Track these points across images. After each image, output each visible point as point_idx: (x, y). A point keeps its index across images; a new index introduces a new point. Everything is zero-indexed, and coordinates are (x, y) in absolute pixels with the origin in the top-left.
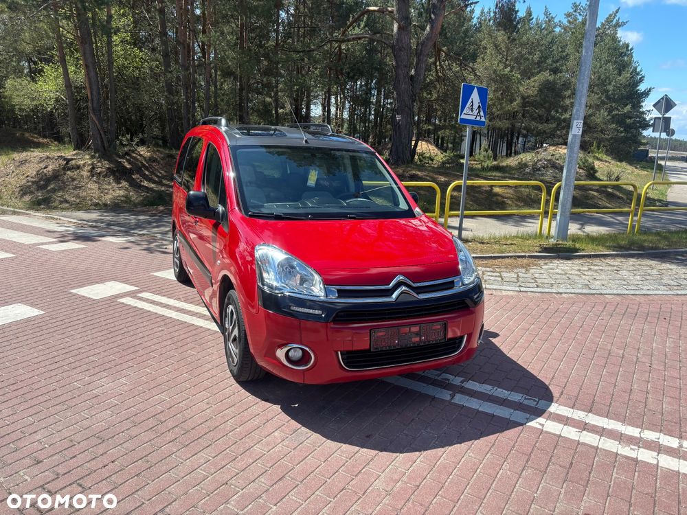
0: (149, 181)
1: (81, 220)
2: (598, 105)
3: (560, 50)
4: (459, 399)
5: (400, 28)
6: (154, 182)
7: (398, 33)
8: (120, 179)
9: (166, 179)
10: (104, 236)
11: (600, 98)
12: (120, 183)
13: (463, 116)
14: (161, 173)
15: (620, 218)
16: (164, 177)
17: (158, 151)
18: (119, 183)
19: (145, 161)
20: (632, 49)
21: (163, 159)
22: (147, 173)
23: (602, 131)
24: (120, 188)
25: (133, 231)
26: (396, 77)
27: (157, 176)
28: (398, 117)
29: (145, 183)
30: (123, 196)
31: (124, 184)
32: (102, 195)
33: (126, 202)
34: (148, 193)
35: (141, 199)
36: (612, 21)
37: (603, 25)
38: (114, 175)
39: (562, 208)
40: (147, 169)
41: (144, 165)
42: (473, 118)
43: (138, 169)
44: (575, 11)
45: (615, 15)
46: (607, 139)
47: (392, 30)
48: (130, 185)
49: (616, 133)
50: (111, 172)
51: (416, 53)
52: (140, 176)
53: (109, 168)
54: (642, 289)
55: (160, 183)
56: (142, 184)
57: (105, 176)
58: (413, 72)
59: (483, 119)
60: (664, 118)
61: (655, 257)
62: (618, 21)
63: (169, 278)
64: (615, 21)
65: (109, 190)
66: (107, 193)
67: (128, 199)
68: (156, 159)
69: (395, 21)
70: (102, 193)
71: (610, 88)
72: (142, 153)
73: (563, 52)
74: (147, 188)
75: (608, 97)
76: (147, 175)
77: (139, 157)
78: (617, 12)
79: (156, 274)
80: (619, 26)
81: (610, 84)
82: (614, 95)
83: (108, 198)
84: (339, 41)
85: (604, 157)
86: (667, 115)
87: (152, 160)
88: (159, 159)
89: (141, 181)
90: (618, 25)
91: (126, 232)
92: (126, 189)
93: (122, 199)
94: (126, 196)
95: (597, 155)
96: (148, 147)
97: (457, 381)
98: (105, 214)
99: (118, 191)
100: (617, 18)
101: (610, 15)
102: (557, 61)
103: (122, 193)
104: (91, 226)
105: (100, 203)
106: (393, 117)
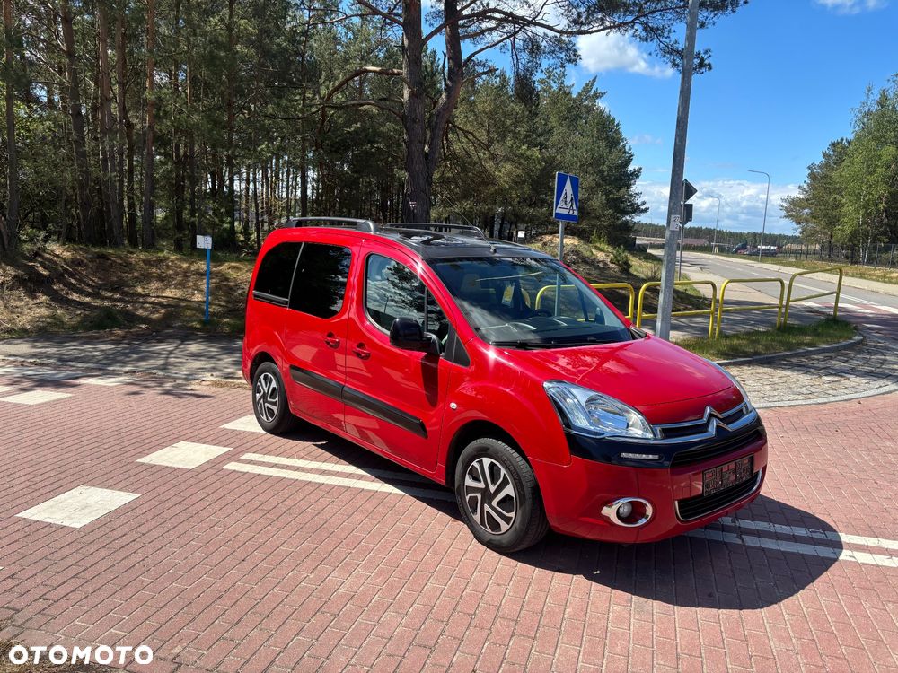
0: (81, 294)
1: (10, 356)
2: (593, 188)
3: (544, 122)
4: (750, 541)
5: (412, 95)
6: (88, 295)
7: (410, 101)
8: (35, 291)
9: (106, 290)
10: (77, 378)
11: (595, 180)
12: (36, 298)
13: (559, 211)
14: (93, 281)
15: (682, 320)
16: (100, 287)
17: (80, 249)
18: (34, 297)
19: (66, 264)
20: (618, 125)
21: (91, 260)
22: (73, 281)
23: (598, 218)
24: (39, 305)
25: (111, 368)
26: (409, 154)
27: (89, 285)
28: (412, 205)
29: (75, 296)
30: (48, 317)
31: (42, 298)
32: (15, 316)
33: (56, 325)
34: (85, 310)
35: (79, 319)
36: (589, 91)
37: (580, 94)
38: (25, 287)
39: (663, 313)
40: (71, 275)
41: (66, 271)
42: (566, 212)
43: (59, 276)
44: (549, 78)
45: (592, 85)
46: (605, 227)
47: (402, 96)
48: (52, 300)
49: (612, 220)
50: (19, 282)
51: (429, 126)
52: (64, 286)
53: (15, 277)
54: (782, 400)
55: (96, 295)
56: (70, 297)
57: (11, 288)
58: (426, 149)
59: (576, 214)
60: (686, 205)
61: (765, 364)
62: (596, 91)
63: (253, 430)
64: (593, 91)
65: (22, 307)
66: (21, 313)
67: (57, 321)
68: (82, 261)
69: (406, 86)
70: (12, 313)
71: (605, 168)
72: (57, 252)
73: (546, 124)
74: (80, 303)
75: (604, 179)
76: (74, 285)
77: (55, 259)
78: (594, 81)
79: (229, 426)
80: (597, 98)
81: (604, 164)
82: (610, 177)
83: (24, 320)
84: (336, 107)
85: (606, 247)
86: (689, 202)
87: (75, 262)
88: (86, 261)
89: (67, 293)
90: (597, 96)
91: (100, 369)
92: (48, 306)
93: (49, 320)
94: (53, 317)
95: (598, 245)
96: (64, 244)
97: (727, 521)
98: (40, 345)
99: (38, 310)
100: (594, 88)
101: (587, 85)
102: (541, 135)
103: (44, 311)
104: (35, 364)
105: (15, 328)
106: (406, 204)
